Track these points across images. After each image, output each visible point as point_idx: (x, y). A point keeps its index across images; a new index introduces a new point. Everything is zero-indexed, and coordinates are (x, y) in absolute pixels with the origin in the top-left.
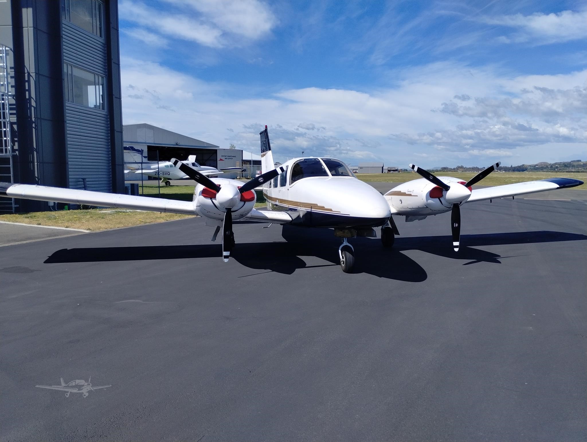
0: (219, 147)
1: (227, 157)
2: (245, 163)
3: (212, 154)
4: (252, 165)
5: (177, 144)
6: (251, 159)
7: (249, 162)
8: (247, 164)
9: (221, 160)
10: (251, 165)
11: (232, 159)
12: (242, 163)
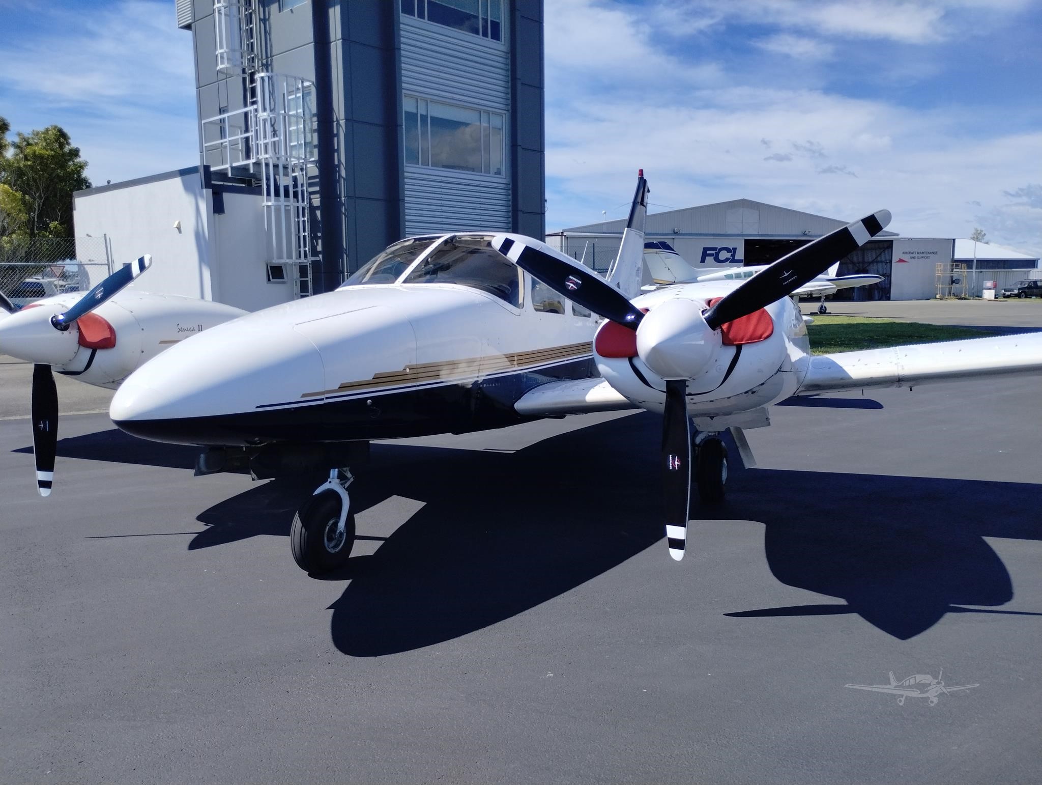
0: (898, 235)
1: (916, 255)
2: (957, 266)
3: (881, 251)
4: (974, 270)
5: (805, 235)
6: (973, 258)
7: (968, 263)
8: (961, 269)
9: (901, 261)
10: (972, 268)
11: (927, 257)
12: (952, 266)
